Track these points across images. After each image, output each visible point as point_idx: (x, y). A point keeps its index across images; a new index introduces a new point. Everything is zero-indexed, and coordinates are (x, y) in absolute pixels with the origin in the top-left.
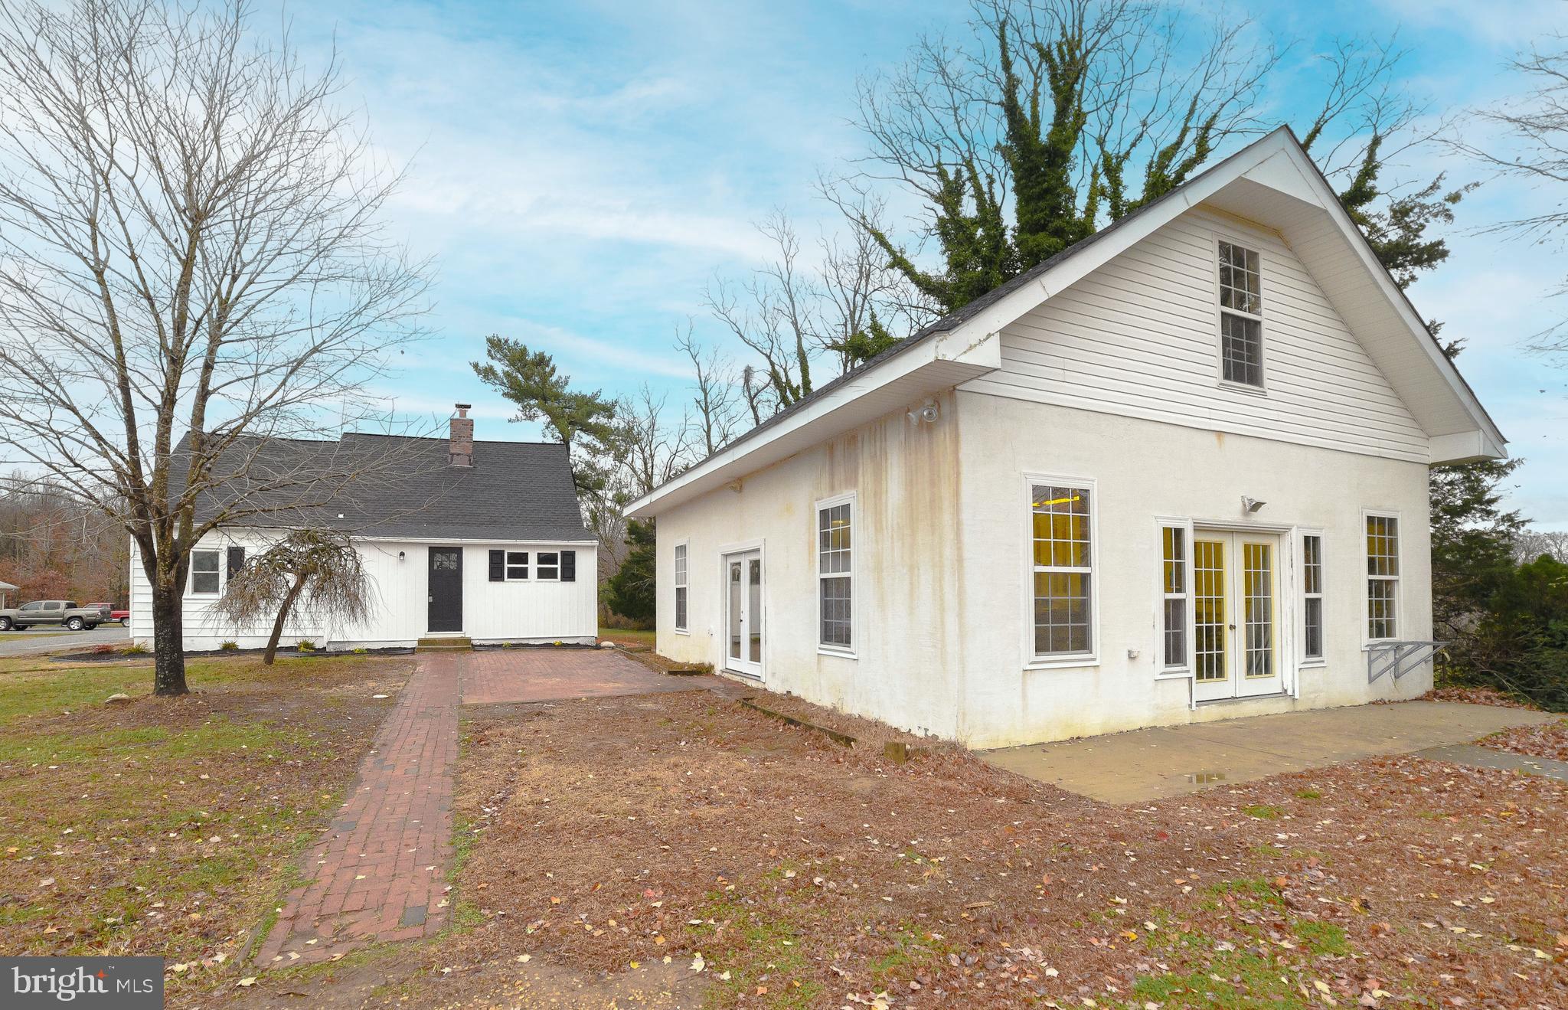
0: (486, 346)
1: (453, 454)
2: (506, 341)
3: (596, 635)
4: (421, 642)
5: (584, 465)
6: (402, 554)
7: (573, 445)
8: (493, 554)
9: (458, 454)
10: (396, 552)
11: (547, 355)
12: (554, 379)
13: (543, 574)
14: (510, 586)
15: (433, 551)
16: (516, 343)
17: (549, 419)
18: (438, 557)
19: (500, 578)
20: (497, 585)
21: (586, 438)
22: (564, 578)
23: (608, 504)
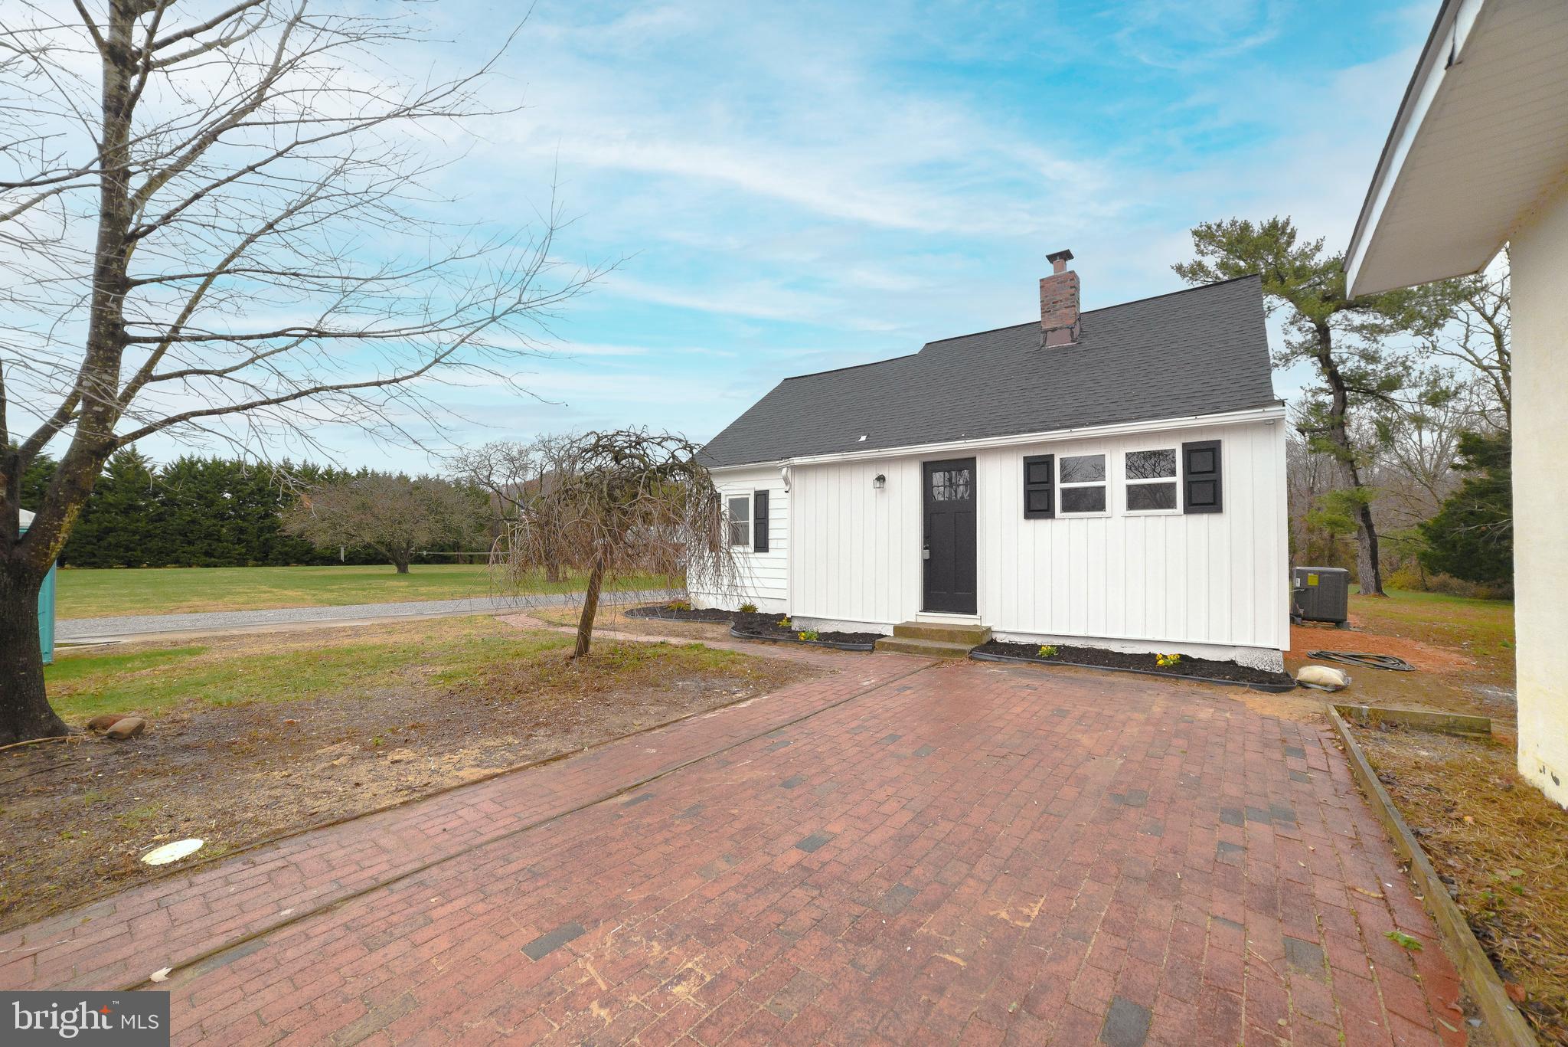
0: (1191, 241)
1: (1046, 332)
2: (1219, 226)
3: (1287, 648)
4: (900, 630)
5: (1357, 358)
6: (881, 479)
7: (1335, 335)
8: (1030, 464)
9: (1054, 330)
10: (871, 474)
11: (1281, 220)
12: (1294, 249)
13: (1138, 499)
14: (1065, 527)
15: (929, 467)
16: (1234, 223)
17: (1294, 310)
18: (938, 478)
19: (1047, 512)
20: (1042, 525)
21: (1357, 319)
22: (1193, 506)
23: (1408, 408)
